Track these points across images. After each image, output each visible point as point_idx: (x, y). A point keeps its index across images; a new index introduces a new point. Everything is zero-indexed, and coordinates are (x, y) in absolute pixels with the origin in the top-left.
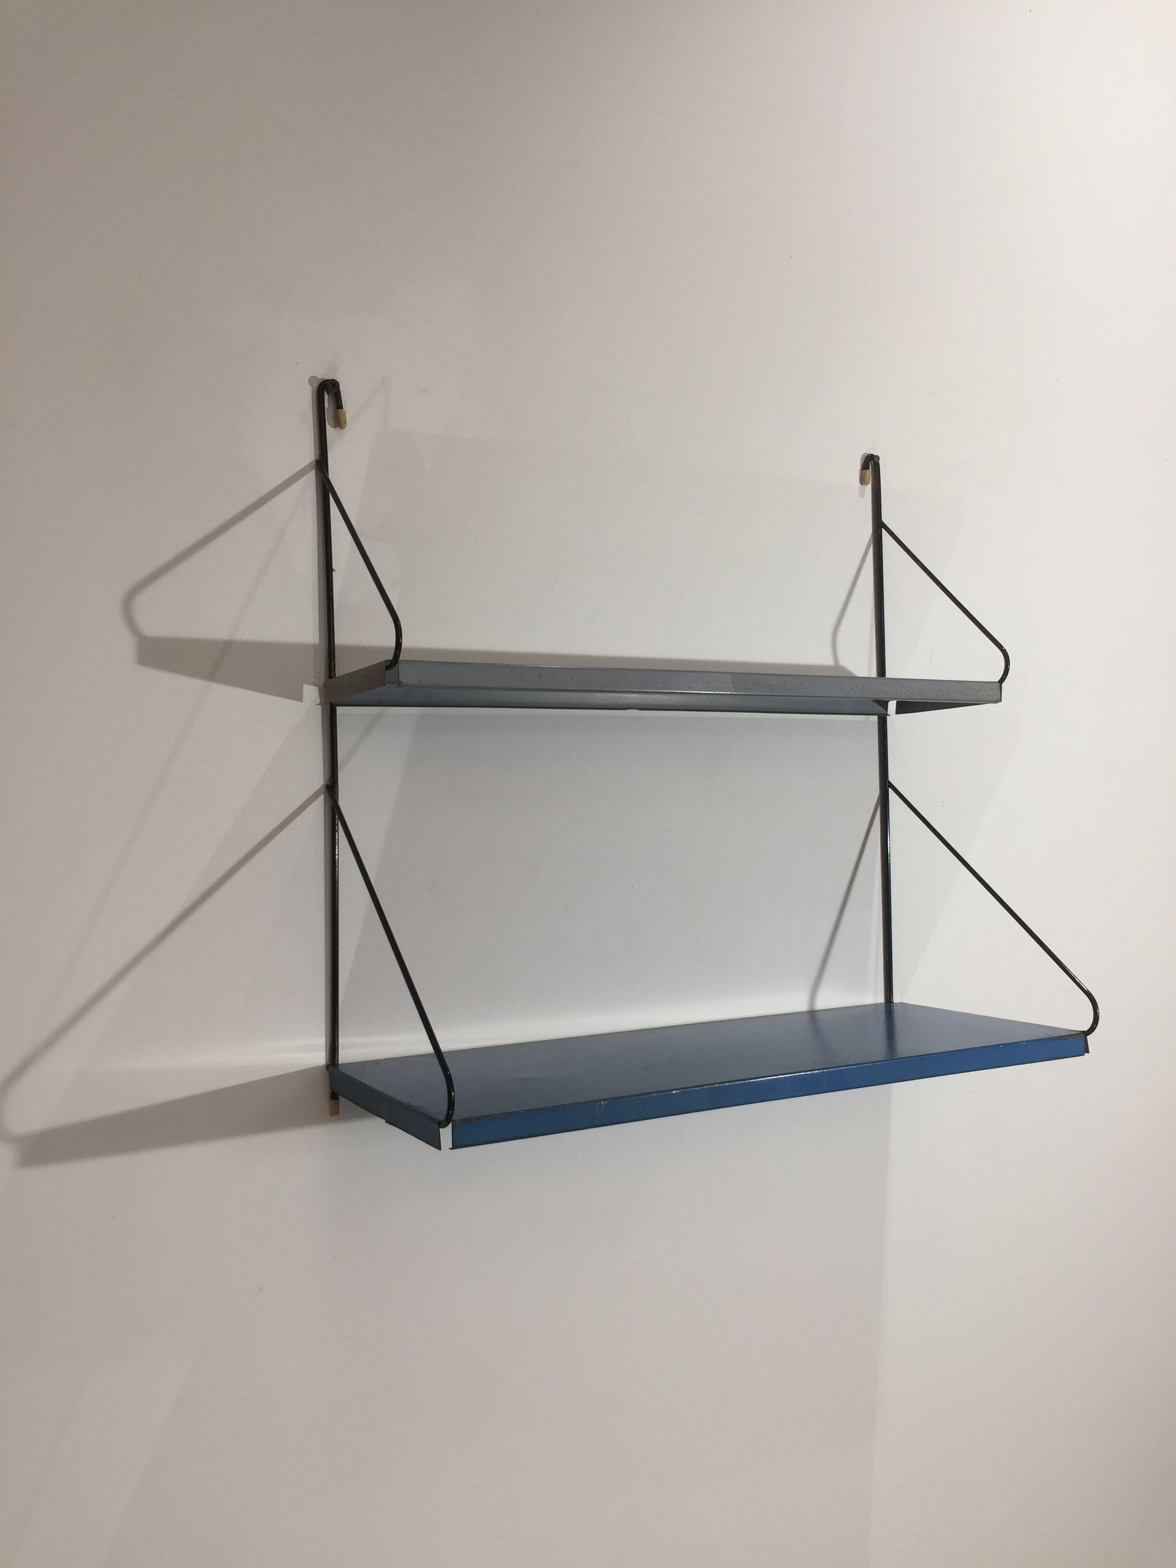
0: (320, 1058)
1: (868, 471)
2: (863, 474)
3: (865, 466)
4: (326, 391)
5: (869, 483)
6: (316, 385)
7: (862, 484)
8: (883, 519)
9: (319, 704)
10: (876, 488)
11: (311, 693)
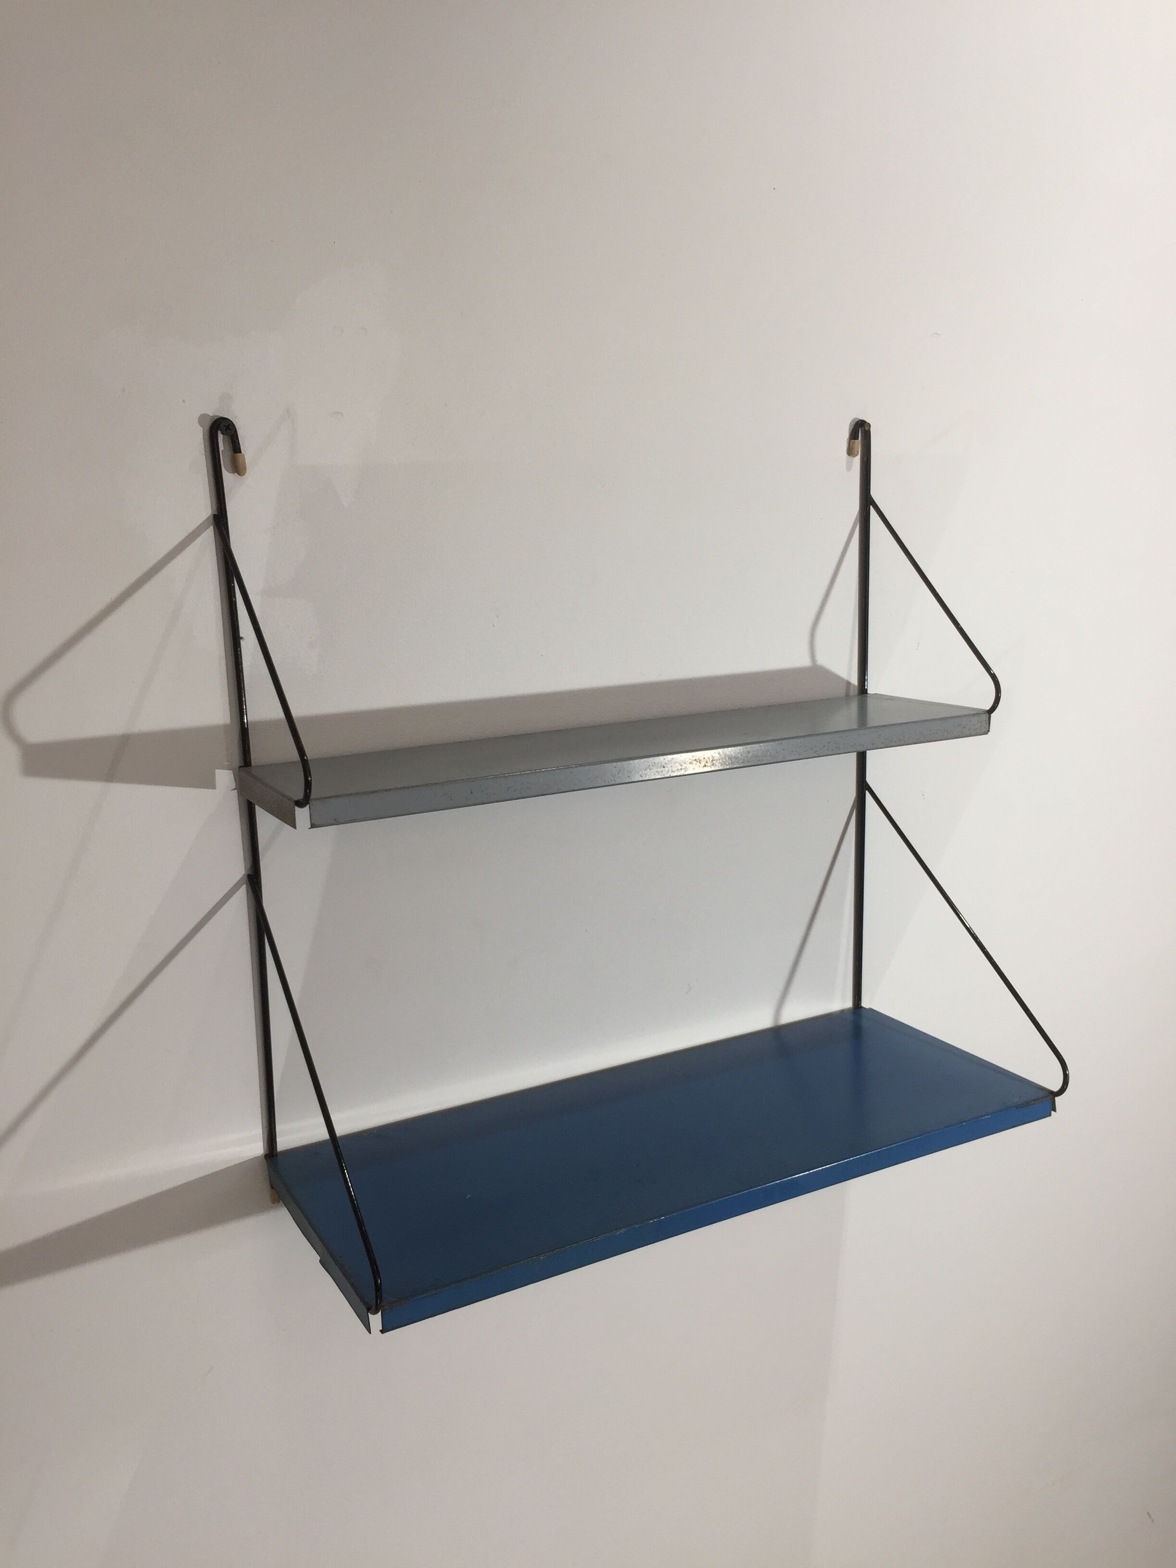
0: (258, 1148)
1: (857, 441)
2: (851, 444)
3: (853, 435)
4: (220, 431)
5: (858, 454)
6: (208, 424)
7: (849, 456)
8: (871, 494)
9: (234, 789)
10: (866, 459)
11: (225, 778)
